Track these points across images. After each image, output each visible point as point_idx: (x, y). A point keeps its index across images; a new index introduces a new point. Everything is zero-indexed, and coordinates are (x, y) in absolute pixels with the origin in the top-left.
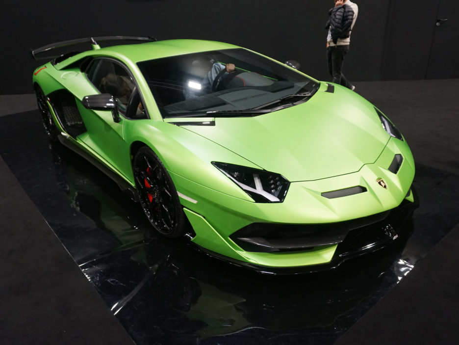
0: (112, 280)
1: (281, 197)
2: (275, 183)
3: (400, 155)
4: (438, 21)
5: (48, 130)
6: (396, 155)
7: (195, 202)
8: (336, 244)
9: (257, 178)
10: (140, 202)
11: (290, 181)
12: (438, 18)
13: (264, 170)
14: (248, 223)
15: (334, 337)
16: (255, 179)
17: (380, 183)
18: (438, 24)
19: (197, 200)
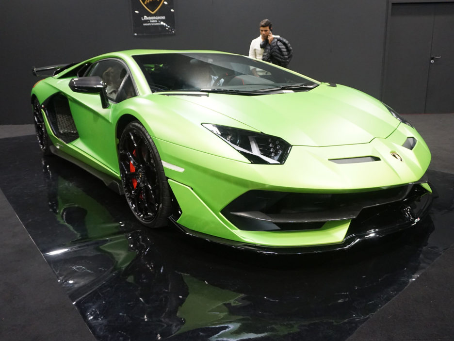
0: (78, 267)
1: (282, 160)
2: (275, 148)
3: (413, 138)
4: (433, 59)
5: (42, 143)
6: (408, 138)
7: (181, 170)
8: (349, 219)
9: (253, 142)
10: (124, 195)
11: (292, 144)
12: (432, 56)
13: (262, 132)
14: (243, 191)
15: (353, 325)
16: (251, 143)
17: (394, 156)
18: (432, 61)
19: (184, 168)
